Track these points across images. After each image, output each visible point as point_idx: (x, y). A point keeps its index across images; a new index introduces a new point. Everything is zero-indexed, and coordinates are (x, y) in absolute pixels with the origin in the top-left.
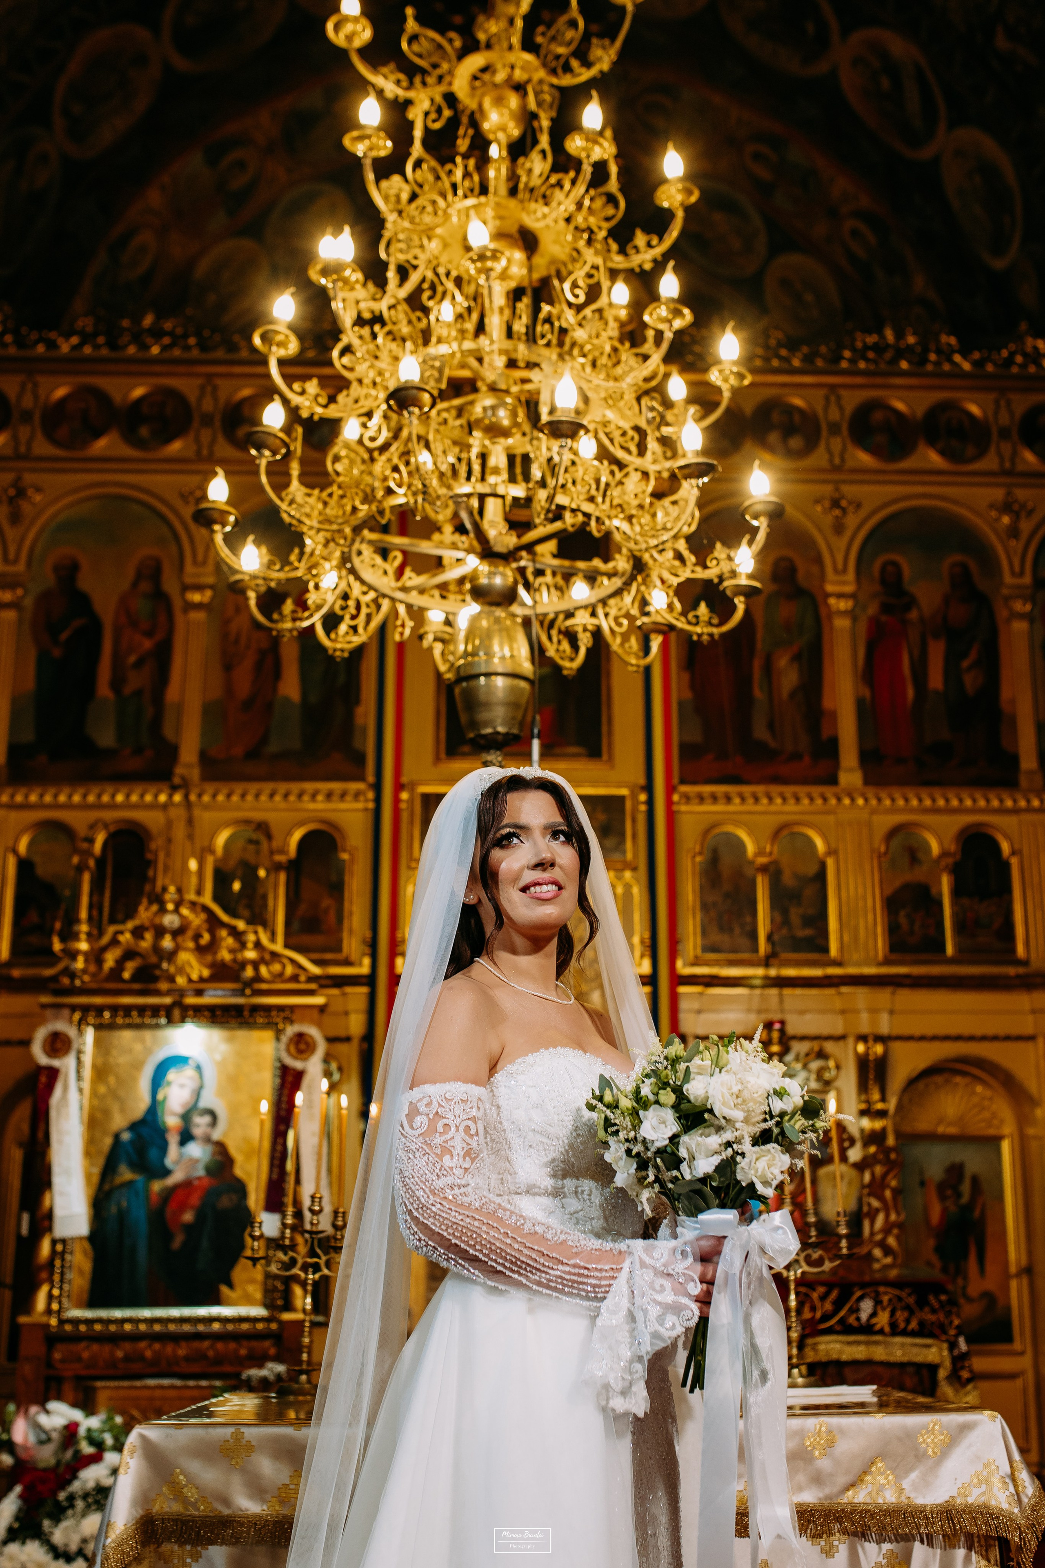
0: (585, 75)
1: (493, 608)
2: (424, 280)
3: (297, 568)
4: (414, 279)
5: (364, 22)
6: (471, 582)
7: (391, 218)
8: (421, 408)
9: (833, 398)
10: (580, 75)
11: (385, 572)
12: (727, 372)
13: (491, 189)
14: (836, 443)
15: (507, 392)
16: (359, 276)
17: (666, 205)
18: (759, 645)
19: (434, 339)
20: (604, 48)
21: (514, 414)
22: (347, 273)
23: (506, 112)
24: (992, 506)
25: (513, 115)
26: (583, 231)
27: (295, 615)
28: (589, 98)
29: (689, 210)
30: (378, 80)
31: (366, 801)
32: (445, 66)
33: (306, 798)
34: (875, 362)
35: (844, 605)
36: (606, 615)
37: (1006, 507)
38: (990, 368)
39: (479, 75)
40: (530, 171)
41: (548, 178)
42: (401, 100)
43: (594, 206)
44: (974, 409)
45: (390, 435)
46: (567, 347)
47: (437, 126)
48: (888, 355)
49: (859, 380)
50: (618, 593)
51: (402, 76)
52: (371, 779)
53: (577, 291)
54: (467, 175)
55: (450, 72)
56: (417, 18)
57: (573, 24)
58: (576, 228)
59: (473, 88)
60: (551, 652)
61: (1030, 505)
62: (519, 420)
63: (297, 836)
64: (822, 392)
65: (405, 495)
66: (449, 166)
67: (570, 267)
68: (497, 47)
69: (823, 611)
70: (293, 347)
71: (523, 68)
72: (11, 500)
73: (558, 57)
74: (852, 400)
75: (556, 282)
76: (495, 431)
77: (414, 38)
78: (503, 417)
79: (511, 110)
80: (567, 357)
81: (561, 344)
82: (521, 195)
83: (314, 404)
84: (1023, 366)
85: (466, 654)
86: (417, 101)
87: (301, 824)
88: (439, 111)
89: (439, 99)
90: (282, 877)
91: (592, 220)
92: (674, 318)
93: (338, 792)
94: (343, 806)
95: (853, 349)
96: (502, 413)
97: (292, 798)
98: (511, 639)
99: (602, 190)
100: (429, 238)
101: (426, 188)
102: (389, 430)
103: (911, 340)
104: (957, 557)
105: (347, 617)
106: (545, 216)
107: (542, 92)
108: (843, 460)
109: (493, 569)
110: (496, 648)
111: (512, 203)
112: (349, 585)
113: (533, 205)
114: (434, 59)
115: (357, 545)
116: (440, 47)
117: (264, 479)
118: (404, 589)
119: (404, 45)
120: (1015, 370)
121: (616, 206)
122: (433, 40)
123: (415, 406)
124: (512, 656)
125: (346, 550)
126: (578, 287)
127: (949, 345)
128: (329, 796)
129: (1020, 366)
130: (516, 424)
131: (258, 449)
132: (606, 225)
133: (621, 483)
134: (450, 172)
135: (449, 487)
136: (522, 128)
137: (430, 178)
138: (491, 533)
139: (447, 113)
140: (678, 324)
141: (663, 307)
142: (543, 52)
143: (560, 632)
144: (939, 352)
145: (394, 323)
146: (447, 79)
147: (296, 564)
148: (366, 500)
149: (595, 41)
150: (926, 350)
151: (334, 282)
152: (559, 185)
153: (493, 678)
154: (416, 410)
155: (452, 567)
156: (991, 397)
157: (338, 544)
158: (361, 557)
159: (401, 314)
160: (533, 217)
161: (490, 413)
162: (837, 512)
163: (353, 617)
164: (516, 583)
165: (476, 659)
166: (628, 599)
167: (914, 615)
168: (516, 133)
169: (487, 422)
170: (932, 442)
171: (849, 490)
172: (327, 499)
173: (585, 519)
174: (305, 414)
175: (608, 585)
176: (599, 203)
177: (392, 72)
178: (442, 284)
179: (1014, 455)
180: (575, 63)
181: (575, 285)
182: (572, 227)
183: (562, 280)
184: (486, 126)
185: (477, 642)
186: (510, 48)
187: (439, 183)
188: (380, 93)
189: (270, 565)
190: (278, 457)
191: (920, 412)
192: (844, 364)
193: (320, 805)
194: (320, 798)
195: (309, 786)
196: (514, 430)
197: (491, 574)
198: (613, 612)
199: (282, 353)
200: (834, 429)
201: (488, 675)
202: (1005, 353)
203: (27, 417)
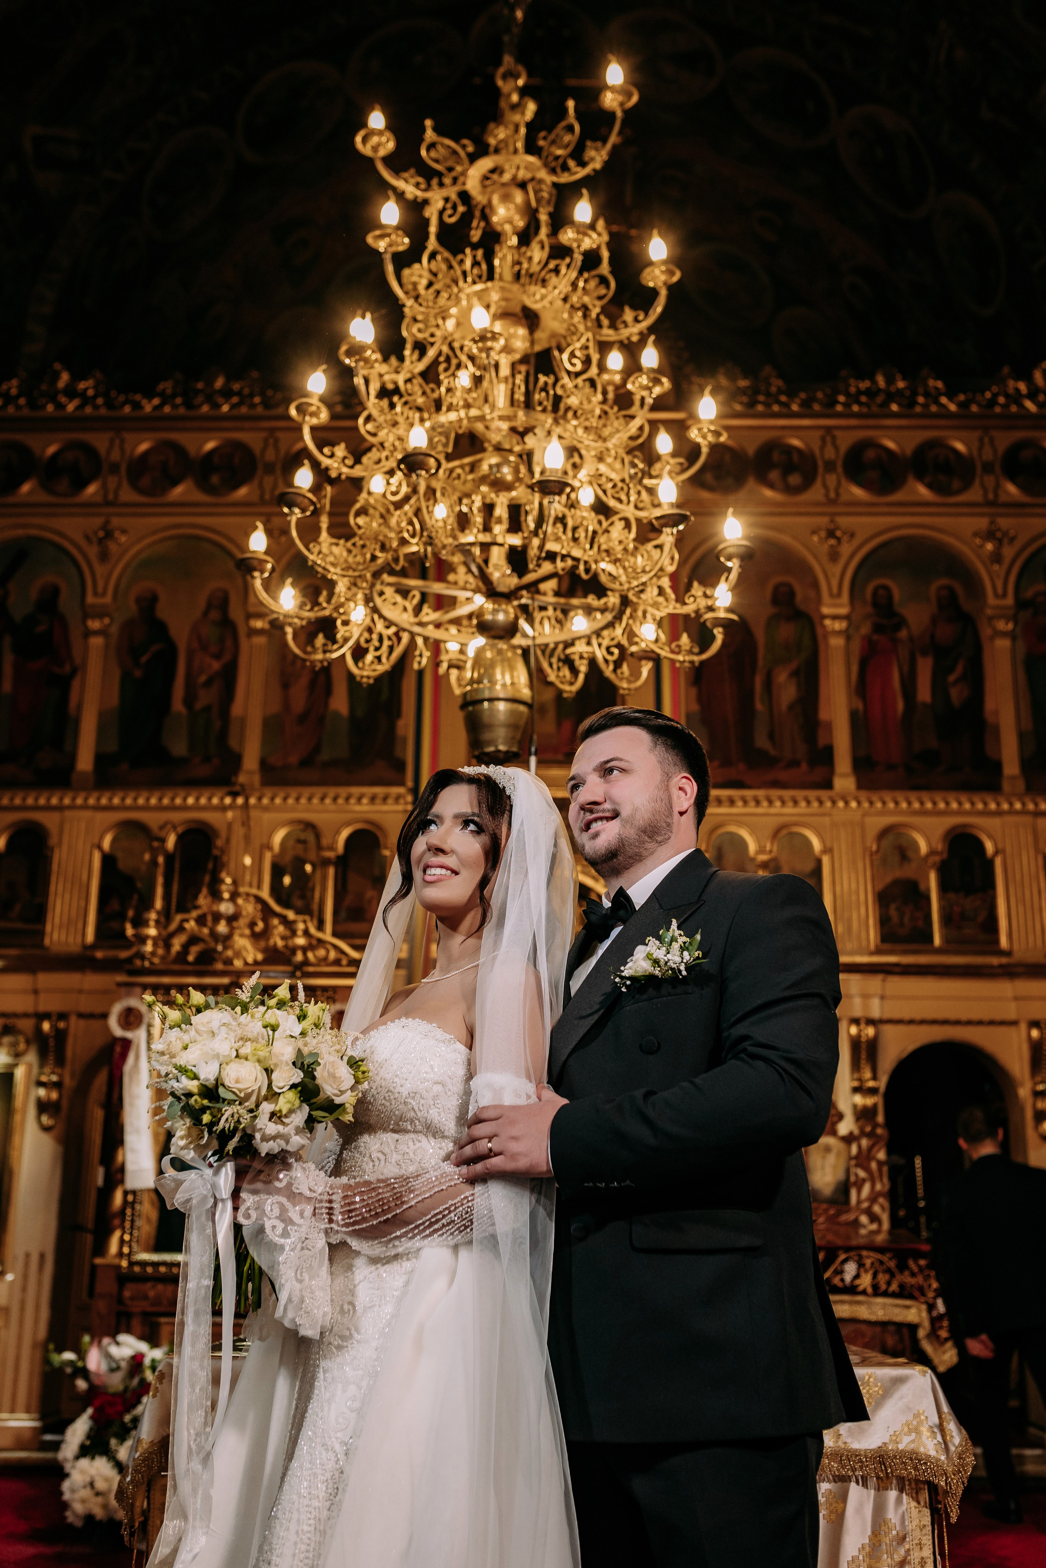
0: (581, 173)
1: (496, 641)
2: (440, 354)
3: (325, 608)
4: (431, 353)
5: (388, 134)
6: (477, 618)
7: (409, 302)
8: (427, 471)
9: (828, 439)
10: (576, 173)
11: (405, 609)
12: (705, 430)
13: (497, 276)
14: (831, 480)
15: (510, 451)
16: (377, 356)
17: (651, 284)
18: (761, 662)
19: (444, 408)
20: (597, 149)
21: (516, 471)
22: (369, 352)
23: (512, 206)
24: (976, 534)
25: (518, 210)
26: (578, 309)
27: (326, 648)
28: (581, 196)
29: (671, 288)
30: (400, 184)
31: (406, 803)
32: (459, 169)
33: (352, 801)
34: (867, 405)
35: (838, 626)
36: (600, 645)
37: (990, 535)
38: (974, 408)
39: (490, 175)
40: (530, 259)
41: (547, 264)
42: (419, 200)
43: (588, 287)
44: (960, 446)
45: (410, 490)
46: (561, 412)
47: (453, 220)
48: (880, 399)
49: (853, 422)
50: (610, 625)
51: (420, 180)
52: (410, 783)
53: (575, 361)
54: (476, 263)
55: (464, 173)
56: (435, 129)
57: (570, 129)
58: (572, 306)
59: (484, 187)
60: (552, 677)
61: (1012, 533)
62: (521, 475)
63: (345, 834)
64: (820, 433)
65: (417, 544)
66: (460, 257)
67: (569, 339)
68: (504, 151)
69: (819, 631)
70: (324, 416)
71: (526, 168)
72: (100, 541)
73: (557, 158)
74: (846, 440)
75: (556, 353)
76: (499, 485)
77: (432, 146)
78: (507, 473)
79: (516, 205)
80: (561, 421)
81: (555, 408)
82: (522, 280)
83: (342, 465)
84: (1006, 406)
85: (472, 681)
86: (432, 201)
87: (348, 824)
88: (454, 207)
89: (454, 197)
90: (331, 871)
91: (586, 299)
92: (654, 386)
93: (381, 796)
94: (385, 808)
95: (848, 395)
96: (506, 470)
97: (340, 801)
98: (512, 669)
99: (594, 273)
100: (444, 319)
101: (440, 276)
102: (408, 486)
103: (901, 384)
104: (944, 581)
105: (372, 649)
106: (543, 298)
107: (541, 190)
108: (838, 494)
109: (496, 606)
110: (498, 676)
111: (516, 288)
112: (373, 620)
113: (532, 288)
114: (450, 163)
115: (378, 587)
116: (455, 152)
117: (294, 533)
118: (421, 624)
119: (423, 153)
120: (998, 410)
121: (608, 286)
122: (449, 147)
123: (422, 469)
124: (513, 684)
125: (367, 592)
126: (575, 357)
127: (937, 388)
128: (373, 799)
129: (1002, 406)
130: (518, 479)
131: (290, 508)
132: (599, 303)
133: (607, 531)
134: (462, 262)
135: (455, 538)
136: (526, 219)
137: (444, 267)
138: (496, 575)
139: (461, 209)
140: (657, 391)
141: (644, 377)
142: (544, 154)
143: (559, 660)
144: (927, 395)
145: (410, 395)
146: (461, 179)
147: (325, 605)
148: (383, 548)
149: (589, 143)
150: (915, 394)
151: (356, 362)
152: (556, 271)
153: (496, 703)
154: (423, 473)
155: (462, 604)
156: (976, 434)
157: (359, 588)
158: (384, 597)
159: (416, 387)
160: (532, 299)
161: (495, 470)
162: (832, 542)
163: (377, 649)
164: (517, 618)
165: (481, 686)
166: (619, 631)
167: (903, 634)
168: (521, 224)
169: (492, 477)
170: (920, 478)
171: (842, 521)
172: (352, 548)
173: (575, 563)
174: (333, 474)
175: (601, 619)
176: (592, 284)
177: (412, 177)
178: (456, 356)
179: (997, 487)
180: (571, 163)
181: (572, 355)
182: (568, 306)
183: (561, 350)
184: (495, 219)
185: (482, 671)
186: (516, 151)
187: (452, 272)
188: (400, 196)
189: (302, 606)
190: (308, 513)
191: (909, 450)
192: (839, 408)
193: (364, 807)
194: (365, 801)
195: (356, 790)
196: (517, 484)
197: (495, 612)
198: (606, 643)
199: (314, 421)
200: (830, 466)
201: (491, 700)
202: (988, 395)
203: (114, 468)
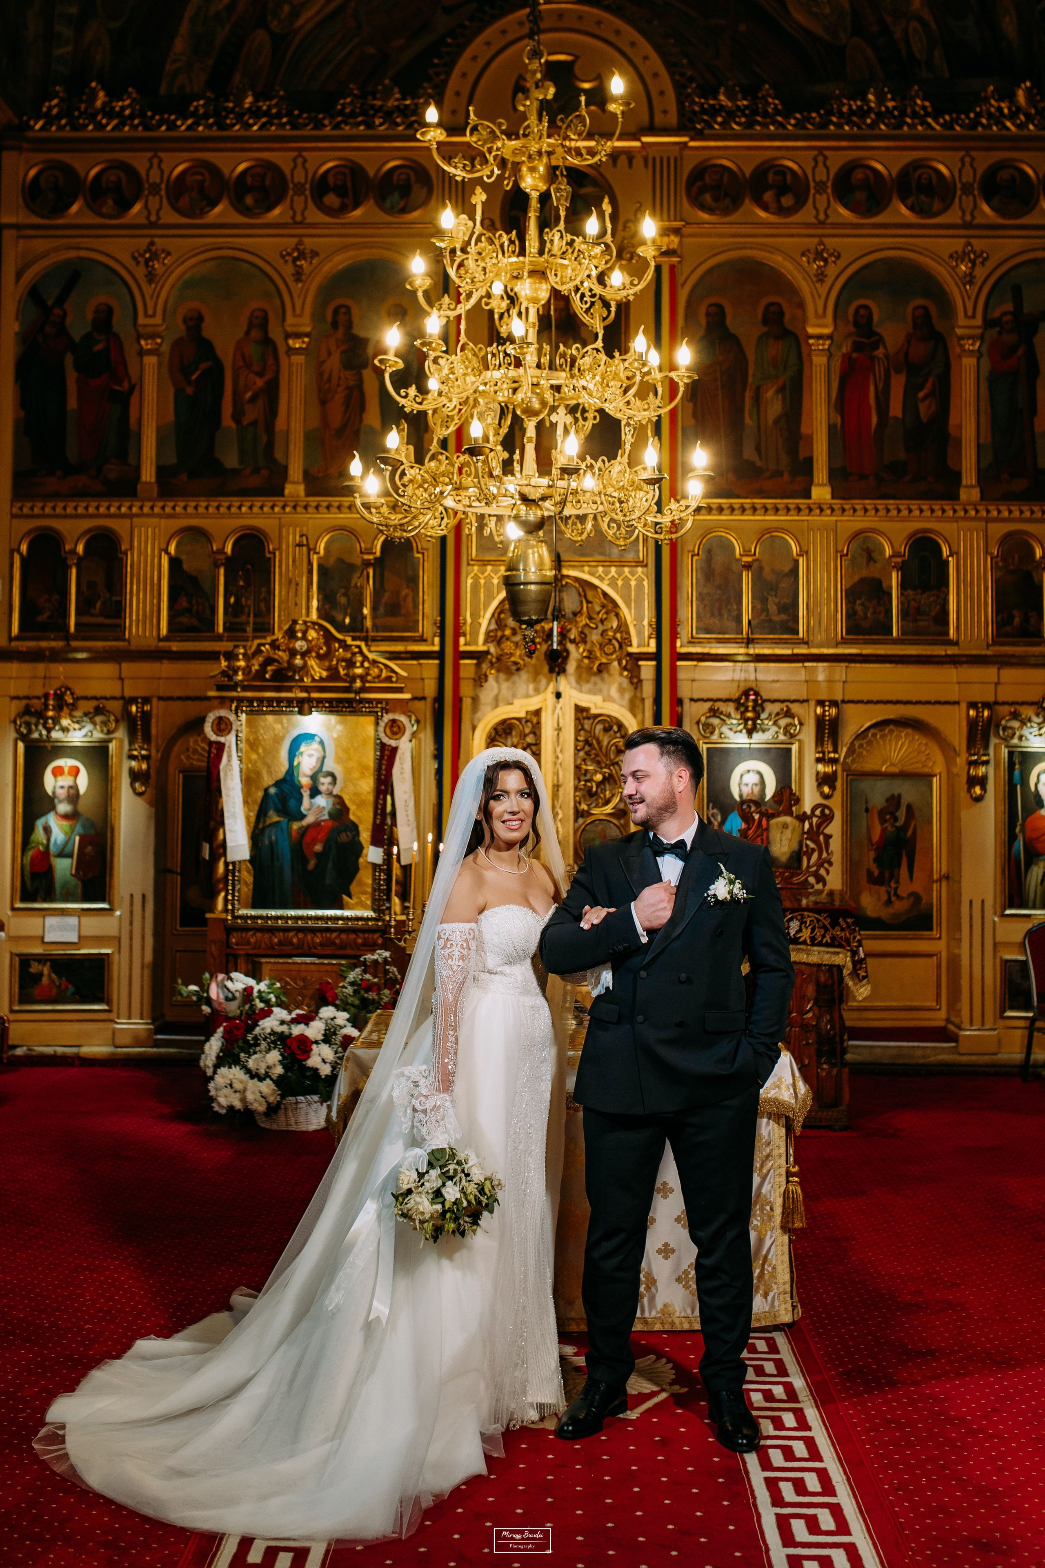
9: (820, 160)
14: (822, 201)
18: (751, 380)
24: (951, 256)
34: (858, 126)
35: (822, 345)
37: (964, 256)
38: (958, 129)
44: (942, 168)
48: (870, 119)
49: (844, 143)
61: (986, 253)
64: (812, 154)
69: (804, 352)
74: (837, 161)
84: (988, 127)
95: (841, 115)
103: (891, 104)
104: (919, 302)
108: (827, 216)
120: (980, 130)
127: (924, 109)
129: (985, 126)
144: (914, 115)
150: (903, 114)
156: (959, 155)
162: (820, 263)
167: (880, 352)
170: (903, 199)
171: (830, 242)
179: (974, 208)
191: (896, 171)
192: (832, 129)
200: (821, 187)
202: (971, 115)
203: (155, 189)
